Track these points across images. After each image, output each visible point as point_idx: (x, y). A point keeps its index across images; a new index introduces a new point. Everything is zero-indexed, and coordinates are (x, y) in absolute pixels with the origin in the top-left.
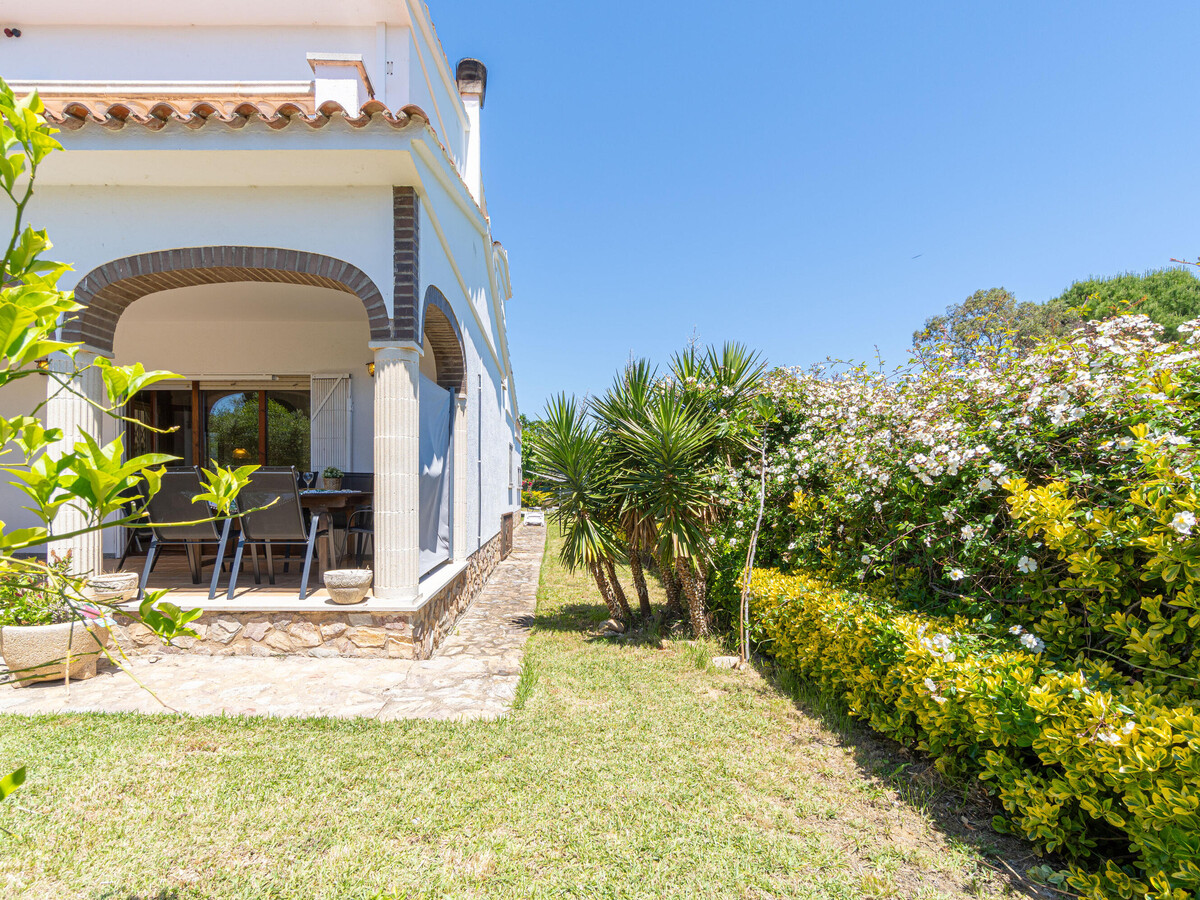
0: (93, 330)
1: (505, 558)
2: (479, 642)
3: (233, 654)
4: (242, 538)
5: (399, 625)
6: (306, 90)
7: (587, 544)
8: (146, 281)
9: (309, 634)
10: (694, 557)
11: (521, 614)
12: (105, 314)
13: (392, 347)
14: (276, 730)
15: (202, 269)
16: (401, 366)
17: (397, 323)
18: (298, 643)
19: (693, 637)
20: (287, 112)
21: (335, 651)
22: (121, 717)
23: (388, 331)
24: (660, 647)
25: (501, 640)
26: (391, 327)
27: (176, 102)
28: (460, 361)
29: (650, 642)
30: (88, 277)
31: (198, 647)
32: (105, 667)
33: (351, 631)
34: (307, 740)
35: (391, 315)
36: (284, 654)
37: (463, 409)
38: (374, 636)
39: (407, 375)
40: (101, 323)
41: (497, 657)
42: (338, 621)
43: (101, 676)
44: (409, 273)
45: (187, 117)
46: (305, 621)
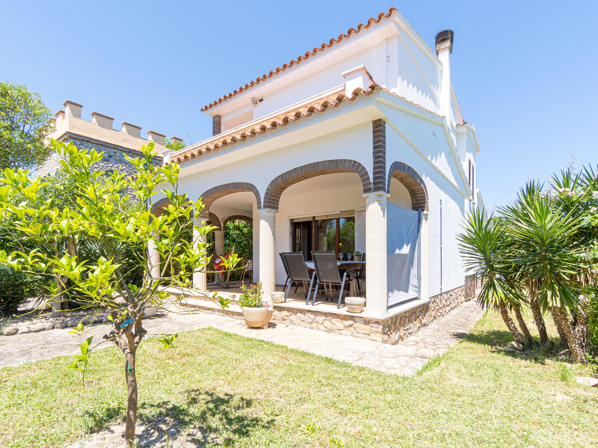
0: (272, 203)
1: (469, 300)
2: (427, 342)
3: (312, 328)
4: (318, 281)
5: (376, 325)
6: (342, 88)
7: (493, 295)
8: (287, 182)
9: (339, 324)
10: (567, 308)
11: (461, 331)
12: (276, 197)
13: (372, 195)
14: (312, 359)
15: (302, 174)
16: (376, 203)
17: (375, 183)
18: (335, 327)
19: (571, 362)
20: (325, 105)
21: (349, 333)
22: (267, 343)
23: (371, 188)
24: (543, 364)
25: (440, 343)
26: (372, 186)
27: (289, 114)
28: (423, 195)
29: (536, 360)
30: (270, 184)
31: (301, 323)
32: (272, 325)
33: (355, 325)
34: (320, 365)
35: (372, 181)
36: (330, 331)
37: (426, 220)
38: (365, 329)
39: (380, 207)
40: (274, 200)
41: (432, 350)
42: (350, 320)
43: (269, 329)
44: (380, 159)
45: (293, 119)
46: (338, 318)
